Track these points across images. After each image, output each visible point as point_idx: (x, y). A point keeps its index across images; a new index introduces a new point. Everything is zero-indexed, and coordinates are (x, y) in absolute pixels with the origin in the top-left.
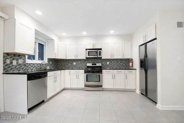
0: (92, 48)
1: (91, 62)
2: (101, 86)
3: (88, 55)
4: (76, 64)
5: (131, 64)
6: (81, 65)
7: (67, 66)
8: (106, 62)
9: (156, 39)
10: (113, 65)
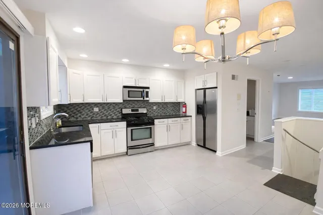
0: (133, 85)
1: (128, 107)
2: (153, 144)
3: (129, 97)
4: (100, 110)
5: (184, 109)
6: (109, 112)
7: (79, 115)
8: (152, 106)
9: (216, 88)
10: (161, 110)
